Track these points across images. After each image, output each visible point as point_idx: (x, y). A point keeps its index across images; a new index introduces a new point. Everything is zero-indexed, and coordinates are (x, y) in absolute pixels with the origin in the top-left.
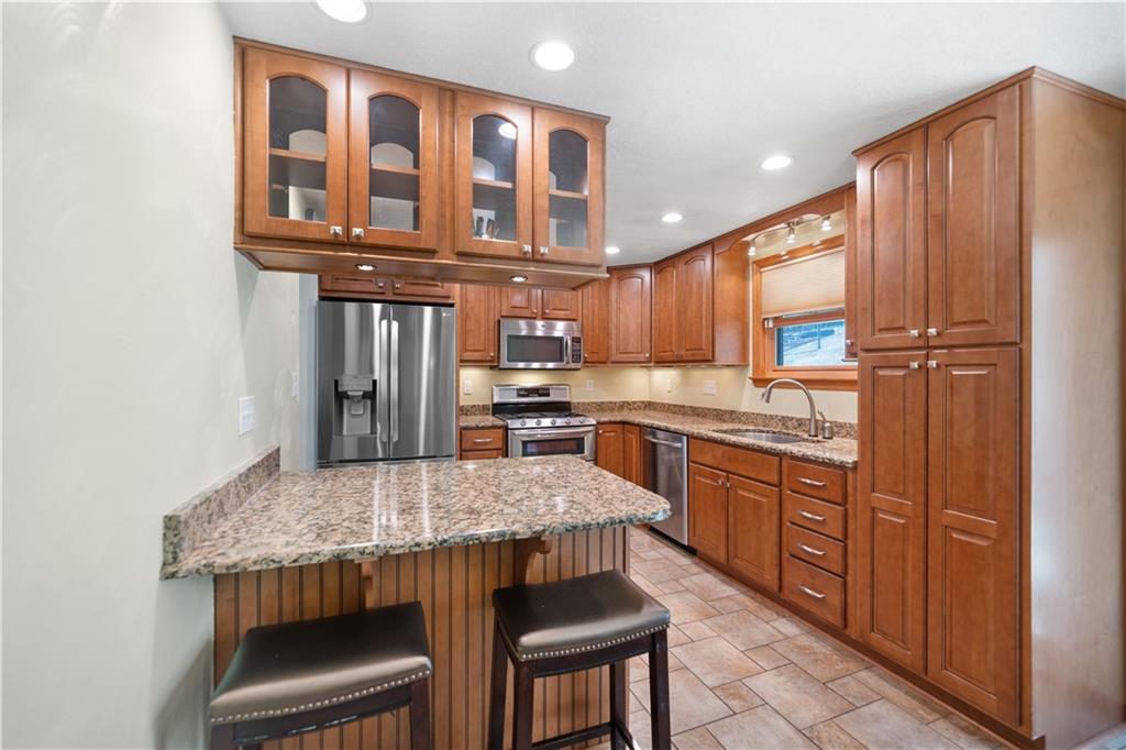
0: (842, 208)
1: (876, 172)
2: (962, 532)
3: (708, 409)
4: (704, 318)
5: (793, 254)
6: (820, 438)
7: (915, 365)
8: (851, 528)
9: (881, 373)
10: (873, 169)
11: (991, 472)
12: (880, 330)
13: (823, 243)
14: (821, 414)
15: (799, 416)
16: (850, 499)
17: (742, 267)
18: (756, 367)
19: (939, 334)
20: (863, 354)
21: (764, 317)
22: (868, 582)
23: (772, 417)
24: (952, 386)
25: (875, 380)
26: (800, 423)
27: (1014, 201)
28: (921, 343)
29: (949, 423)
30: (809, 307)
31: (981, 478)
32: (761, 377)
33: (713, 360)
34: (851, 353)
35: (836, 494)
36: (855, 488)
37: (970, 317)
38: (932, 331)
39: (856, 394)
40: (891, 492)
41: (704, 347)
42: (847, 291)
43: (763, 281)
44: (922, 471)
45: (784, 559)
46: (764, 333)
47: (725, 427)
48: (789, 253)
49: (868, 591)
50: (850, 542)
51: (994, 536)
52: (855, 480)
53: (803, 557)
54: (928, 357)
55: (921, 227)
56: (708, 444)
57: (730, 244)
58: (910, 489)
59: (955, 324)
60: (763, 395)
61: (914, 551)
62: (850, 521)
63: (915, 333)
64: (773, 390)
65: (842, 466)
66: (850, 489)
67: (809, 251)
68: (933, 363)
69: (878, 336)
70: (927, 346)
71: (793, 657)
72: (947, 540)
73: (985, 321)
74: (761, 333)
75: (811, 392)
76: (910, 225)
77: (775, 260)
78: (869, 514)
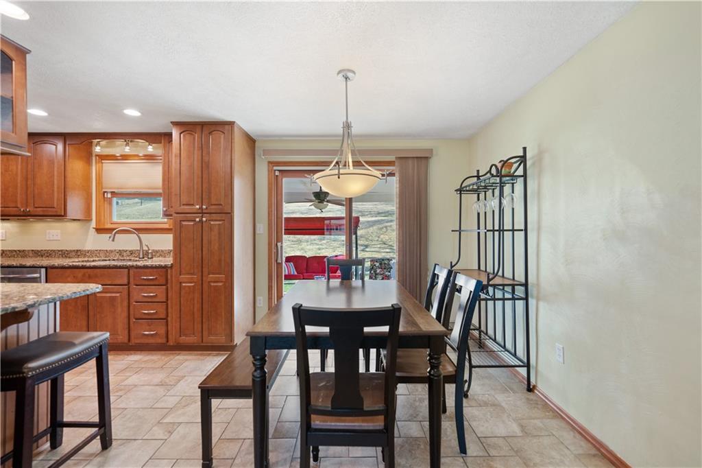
0: (161, 143)
1: (182, 135)
2: (214, 282)
3: (54, 251)
4: (56, 186)
5: (125, 157)
6: (146, 259)
7: (198, 220)
8: (170, 295)
9: (184, 223)
10: (181, 133)
11: (223, 258)
12: (184, 205)
13: (145, 156)
14: (147, 246)
15: (130, 249)
16: (169, 281)
17: (88, 156)
18: (98, 221)
19: (207, 208)
20: (176, 215)
21: (104, 190)
22: (178, 316)
23: (112, 251)
24: (211, 228)
25: (181, 226)
26: (132, 252)
27: (229, 164)
28: (200, 211)
29: (210, 242)
30: (136, 188)
31: (220, 260)
32: (102, 227)
33: (65, 215)
34: (166, 214)
35: (162, 281)
36: (172, 276)
37: (217, 203)
38: (204, 207)
39: (172, 235)
40: (189, 274)
41: (55, 206)
42: (163, 184)
43: (104, 168)
44: (200, 262)
45: (131, 323)
46: (104, 200)
47: (80, 259)
48: (121, 156)
49: (178, 320)
50: (169, 302)
51: (224, 280)
52: (172, 272)
53: (144, 317)
54: (202, 217)
55: (200, 165)
56: (69, 271)
57: (81, 141)
58: (196, 271)
59: (212, 205)
60: (110, 238)
61: (197, 295)
62: (169, 291)
63: (198, 207)
64: (117, 235)
65: (165, 267)
66: (169, 277)
67: (137, 158)
68: (204, 219)
69: (182, 207)
70: (202, 212)
71: (143, 366)
72: (210, 287)
73: (221, 205)
74: (102, 200)
75: (140, 235)
76: (195, 163)
77: (112, 157)
78: (178, 285)
